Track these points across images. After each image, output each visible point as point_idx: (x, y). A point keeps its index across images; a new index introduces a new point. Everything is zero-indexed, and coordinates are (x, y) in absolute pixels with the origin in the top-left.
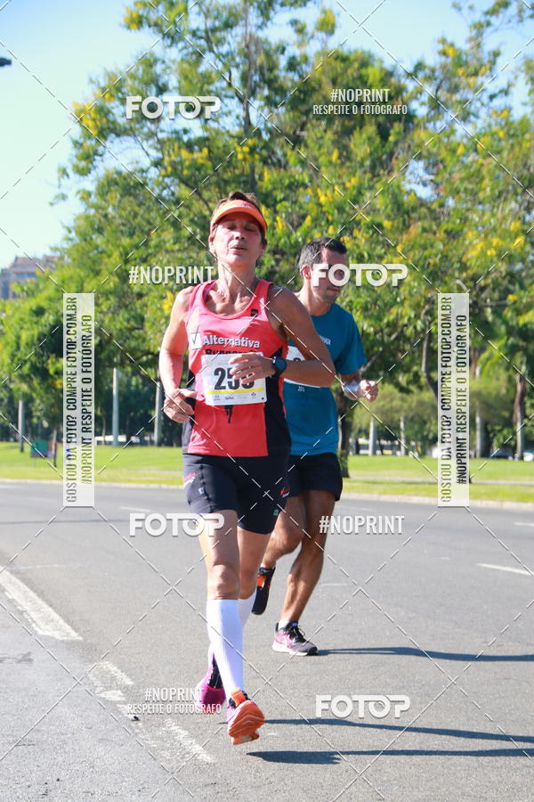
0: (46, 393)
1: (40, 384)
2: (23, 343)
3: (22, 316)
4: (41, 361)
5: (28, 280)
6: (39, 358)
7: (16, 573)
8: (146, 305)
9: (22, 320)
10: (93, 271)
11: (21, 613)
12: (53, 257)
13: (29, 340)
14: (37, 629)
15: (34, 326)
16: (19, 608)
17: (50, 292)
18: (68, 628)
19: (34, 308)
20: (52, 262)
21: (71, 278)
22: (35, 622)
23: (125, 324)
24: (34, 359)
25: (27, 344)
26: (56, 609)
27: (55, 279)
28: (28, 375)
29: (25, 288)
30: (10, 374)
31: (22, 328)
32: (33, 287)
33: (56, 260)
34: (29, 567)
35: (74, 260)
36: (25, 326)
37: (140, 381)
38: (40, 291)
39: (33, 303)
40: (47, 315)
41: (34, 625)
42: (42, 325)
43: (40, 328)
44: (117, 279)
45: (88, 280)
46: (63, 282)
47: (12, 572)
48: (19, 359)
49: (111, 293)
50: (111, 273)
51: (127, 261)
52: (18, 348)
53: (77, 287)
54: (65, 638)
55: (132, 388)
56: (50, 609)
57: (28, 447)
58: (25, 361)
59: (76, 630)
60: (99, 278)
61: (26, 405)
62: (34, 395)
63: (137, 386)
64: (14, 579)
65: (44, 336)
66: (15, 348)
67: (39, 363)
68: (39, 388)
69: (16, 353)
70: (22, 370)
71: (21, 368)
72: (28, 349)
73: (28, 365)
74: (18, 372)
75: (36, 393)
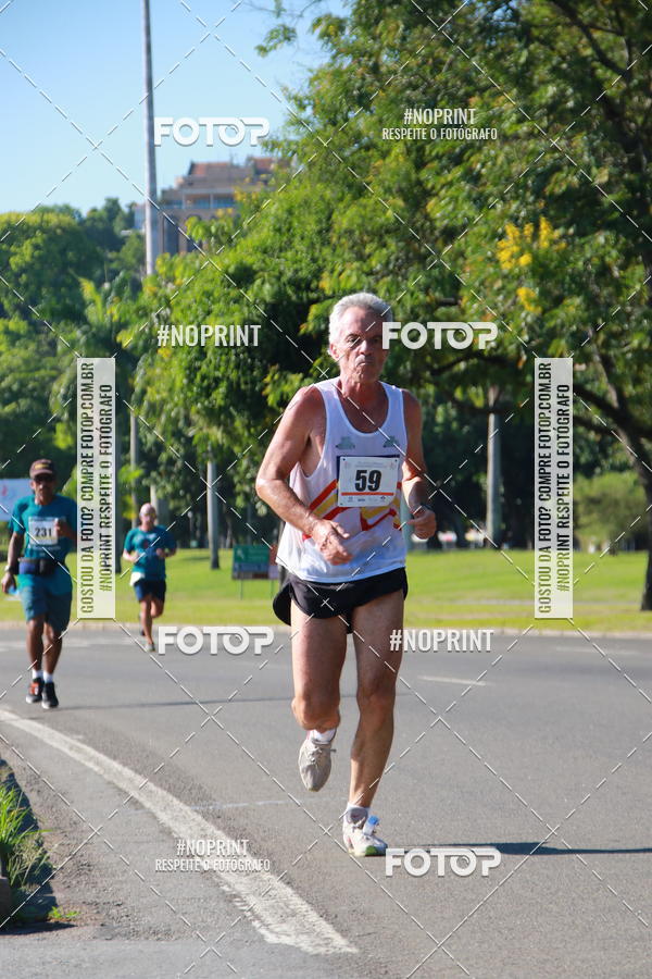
1: (248, 427)
3: (209, 287)
4: (248, 378)
5: (220, 212)
6: (244, 374)
7: (216, 817)
8: (461, 254)
9: (208, 294)
10: (350, 186)
11: (230, 898)
12: (270, 161)
14: (263, 931)
15: (234, 307)
16: (226, 888)
17: (264, 234)
18: (327, 929)
19: (232, 270)
20: (267, 171)
21: (306, 203)
22: (258, 917)
23: (421, 296)
24: (233, 375)
26: (298, 890)
27: (273, 207)
28: (223, 409)
29: (213, 229)
30: (187, 409)
31: (209, 313)
32: (228, 225)
33: (273, 166)
34: (241, 805)
35: (311, 165)
36: (215, 308)
37: (453, 413)
38: (244, 235)
39: (228, 260)
40: (258, 282)
41: (256, 924)
42: (248, 305)
43: (246, 310)
44: (400, 203)
45: (341, 206)
46: (290, 212)
47: (205, 816)
48: (204, 378)
49: (388, 232)
50: (388, 190)
51: (420, 164)
53: (319, 222)
54: (322, 950)
55: (437, 429)
56: (289, 891)
57: (227, 557)
58: (217, 381)
59: (344, 932)
60: (363, 201)
61: (220, 469)
62: (236, 449)
63: (447, 423)
64: (211, 829)
66: (193, 355)
67: (246, 383)
68: (246, 434)
69: (197, 364)
70: (211, 398)
71: (208, 395)
72: (221, 355)
73: (222, 389)
74: (202, 403)
75: (241, 445)
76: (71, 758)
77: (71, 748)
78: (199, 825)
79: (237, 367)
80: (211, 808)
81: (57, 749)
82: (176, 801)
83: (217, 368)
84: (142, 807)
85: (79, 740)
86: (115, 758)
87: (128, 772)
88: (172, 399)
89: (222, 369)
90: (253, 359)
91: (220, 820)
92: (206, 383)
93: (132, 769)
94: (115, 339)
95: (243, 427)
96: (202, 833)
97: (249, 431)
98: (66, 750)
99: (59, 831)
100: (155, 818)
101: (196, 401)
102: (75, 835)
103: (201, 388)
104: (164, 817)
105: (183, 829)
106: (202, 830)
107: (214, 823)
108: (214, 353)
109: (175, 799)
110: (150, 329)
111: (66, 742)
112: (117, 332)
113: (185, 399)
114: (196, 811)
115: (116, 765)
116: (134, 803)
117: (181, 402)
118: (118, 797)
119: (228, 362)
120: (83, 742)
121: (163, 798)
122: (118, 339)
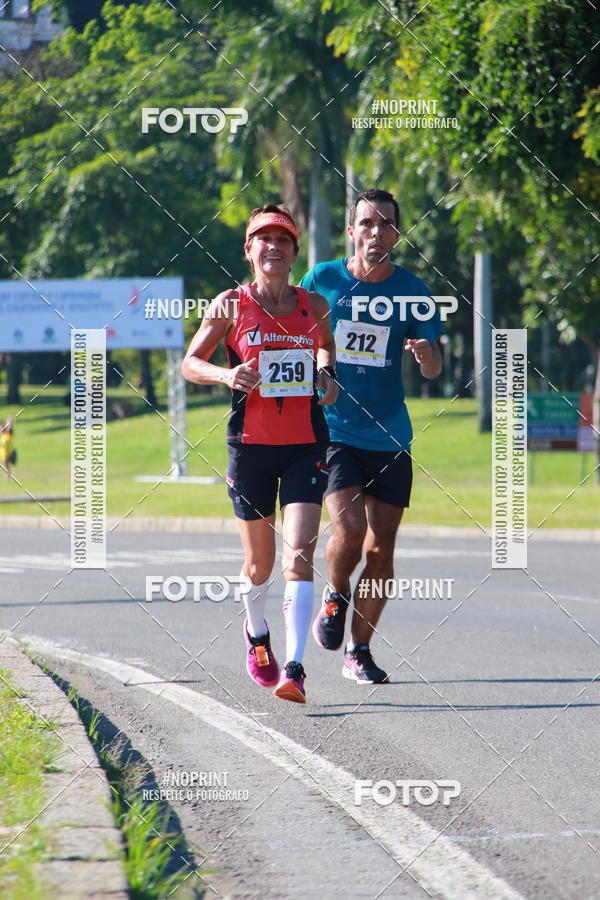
0: (570, 221)
1: (547, 193)
2: (486, 49)
4: (550, 109)
7: (492, 856)
13: (508, 36)
24: (524, 103)
25: (502, 50)
30: (443, 161)
34: (535, 835)
47: (475, 852)
48: (473, 108)
52: (471, 67)
61: (499, 267)
62: (527, 231)
64: (485, 875)
65: (563, 17)
66: (457, 68)
67: (545, 118)
68: (544, 205)
69: (463, 84)
70: (485, 144)
71: (481, 138)
72: (503, 69)
73: (505, 127)
74: (470, 152)
75: (534, 224)
76: (248, 749)
77: (248, 734)
78: (464, 868)
79: (531, 89)
80: (484, 839)
81: (225, 733)
82: (424, 826)
83: (495, 93)
84: (368, 836)
85: (262, 720)
86: (321, 751)
87: (342, 775)
88: (419, 145)
89: (504, 93)
90: (558, 75)
91: (499, 861)
92: (477, 116)
93: (350, 770)
94: (324, 39)
95: (539, 194)
96: (470, 882)
97: (549, 200)
98: (240, 736)
99: (231, 873)
100: (390, 854)
101: (459, 148)
102: (257, 880)
103: (470, 127)
104: (405, 854)
105: (438, 873)
106: (471, 876)
107: (490, 865)
108: (492, 65)
109: (422, 823)
110: (385, 24)
111: (240, 723)
112: (328, 30)
113: (440, 145)
114: (460, 844)
115: (323, 764)
116: (356, 828)
117: (435, 148)
118: (327, 818)
119: (515, 79)
120: (269, 724)
121: (403, 819)
122: (329, 42)
